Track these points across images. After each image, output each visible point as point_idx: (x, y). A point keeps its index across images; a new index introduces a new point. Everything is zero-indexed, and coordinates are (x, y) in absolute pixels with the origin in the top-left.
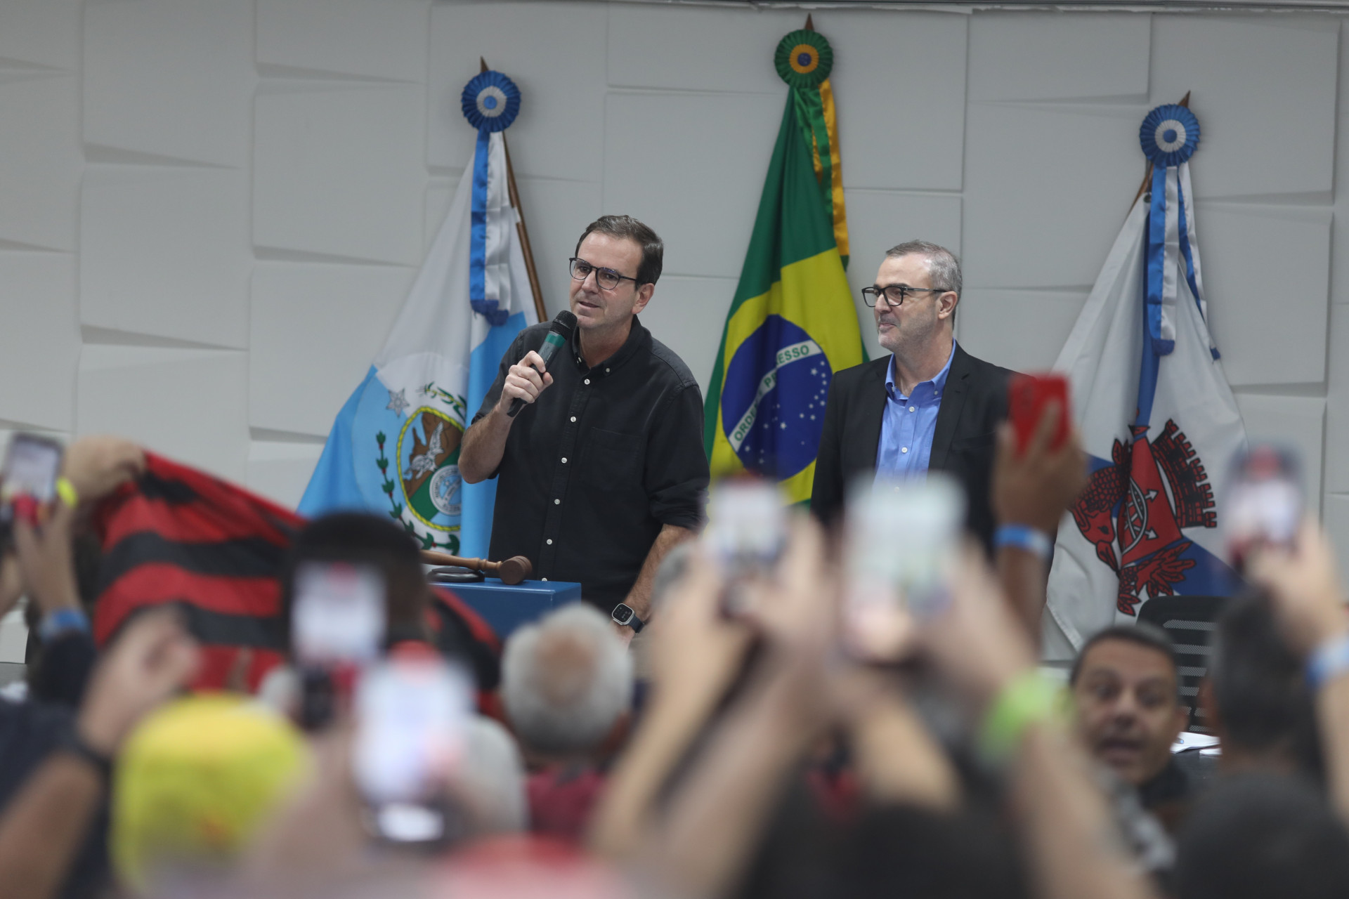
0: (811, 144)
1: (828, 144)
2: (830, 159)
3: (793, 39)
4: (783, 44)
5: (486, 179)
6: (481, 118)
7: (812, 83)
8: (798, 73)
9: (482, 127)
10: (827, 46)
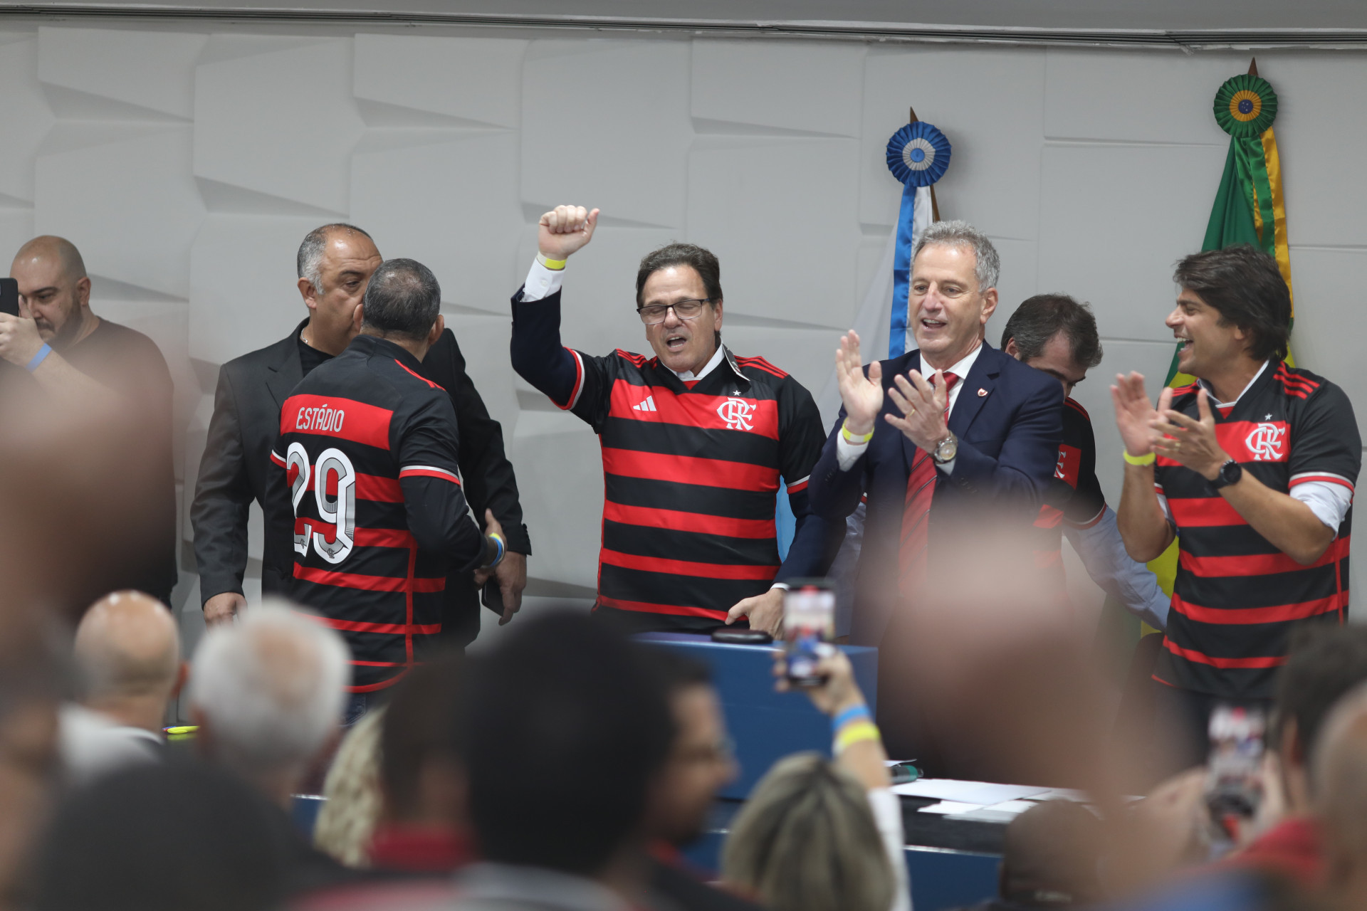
0: (1253, 197)
1: (1271, 197)
2: (1272, 214)
3: (1234, 85)
4: (1222, 89)
5: (911, 236)
6: (907, 171)
7: (1254, 132)
8: (1239, 121)
9: (908, 181)
10: (1272, 93)
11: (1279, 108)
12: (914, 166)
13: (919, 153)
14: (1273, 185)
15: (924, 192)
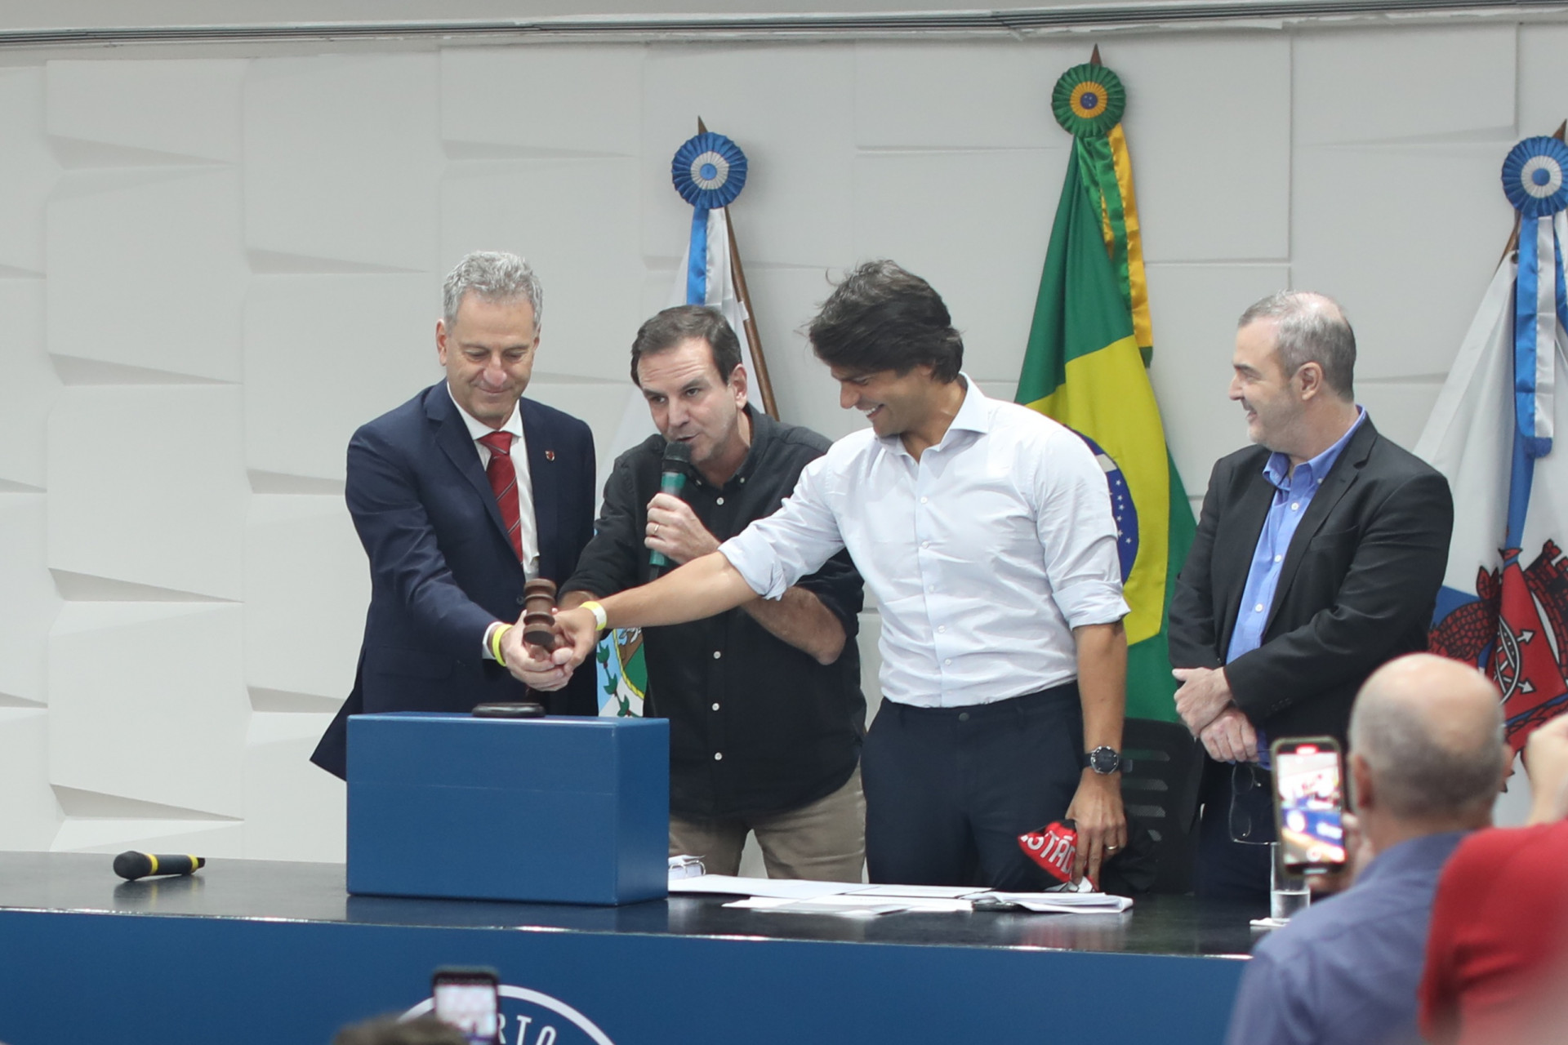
0: (1100, 207)
1: (1121, 206)
2: (1124, 225)
3: (1074, 76)
4: (1061, 82)
5: (705, 267)
6: (697, 191)
7: (1099, 131)
8: (1081, 118)
9: (698, 201)
10: (1118, 84)
11: (1127, 102)
12: (705, 185)
13: (710, 170)
14: (1123, 192)
15: (717, 215)
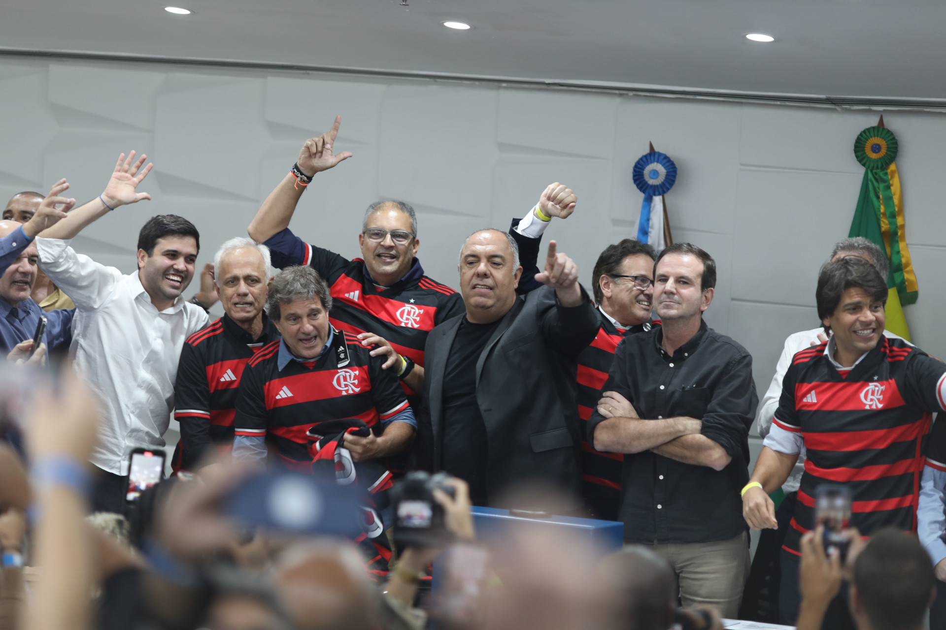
1: (895, 210)
2: (896, 221)
3: (867, 133)
4: (860, 137)
5: (648, 229)
6: (646, 186)
7: (882, 166)
8: (871, 158)
9: (647, 192)
10: (894, 138)
11: (899, 149)
12: (651, 182)
13: (655, 173)
14: (896, 200)
15: (657, 200)
